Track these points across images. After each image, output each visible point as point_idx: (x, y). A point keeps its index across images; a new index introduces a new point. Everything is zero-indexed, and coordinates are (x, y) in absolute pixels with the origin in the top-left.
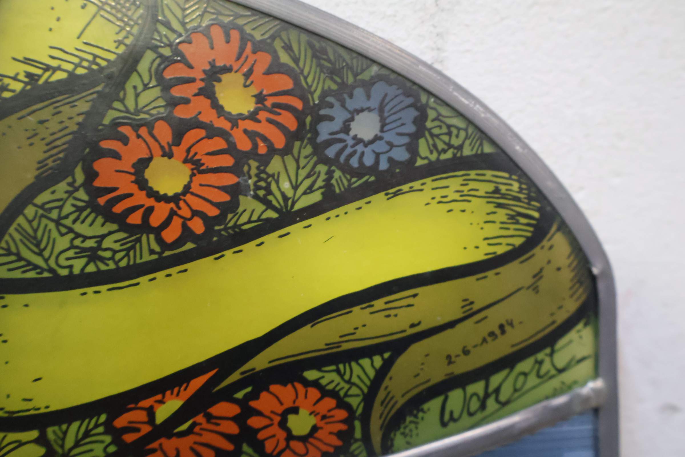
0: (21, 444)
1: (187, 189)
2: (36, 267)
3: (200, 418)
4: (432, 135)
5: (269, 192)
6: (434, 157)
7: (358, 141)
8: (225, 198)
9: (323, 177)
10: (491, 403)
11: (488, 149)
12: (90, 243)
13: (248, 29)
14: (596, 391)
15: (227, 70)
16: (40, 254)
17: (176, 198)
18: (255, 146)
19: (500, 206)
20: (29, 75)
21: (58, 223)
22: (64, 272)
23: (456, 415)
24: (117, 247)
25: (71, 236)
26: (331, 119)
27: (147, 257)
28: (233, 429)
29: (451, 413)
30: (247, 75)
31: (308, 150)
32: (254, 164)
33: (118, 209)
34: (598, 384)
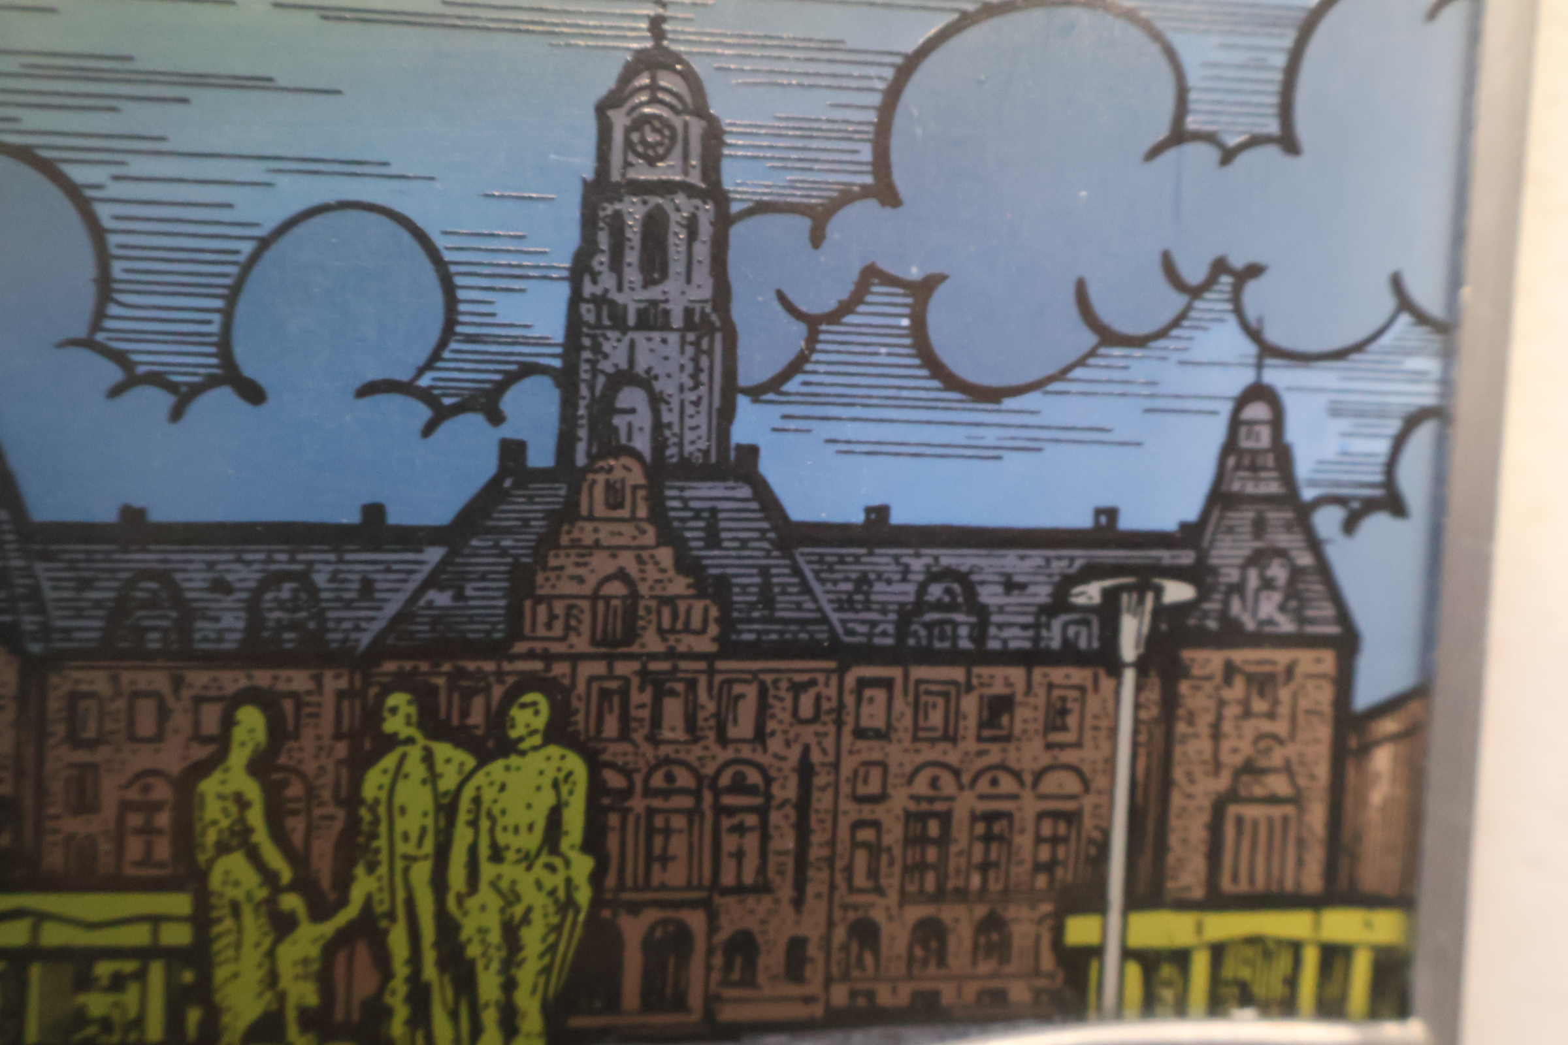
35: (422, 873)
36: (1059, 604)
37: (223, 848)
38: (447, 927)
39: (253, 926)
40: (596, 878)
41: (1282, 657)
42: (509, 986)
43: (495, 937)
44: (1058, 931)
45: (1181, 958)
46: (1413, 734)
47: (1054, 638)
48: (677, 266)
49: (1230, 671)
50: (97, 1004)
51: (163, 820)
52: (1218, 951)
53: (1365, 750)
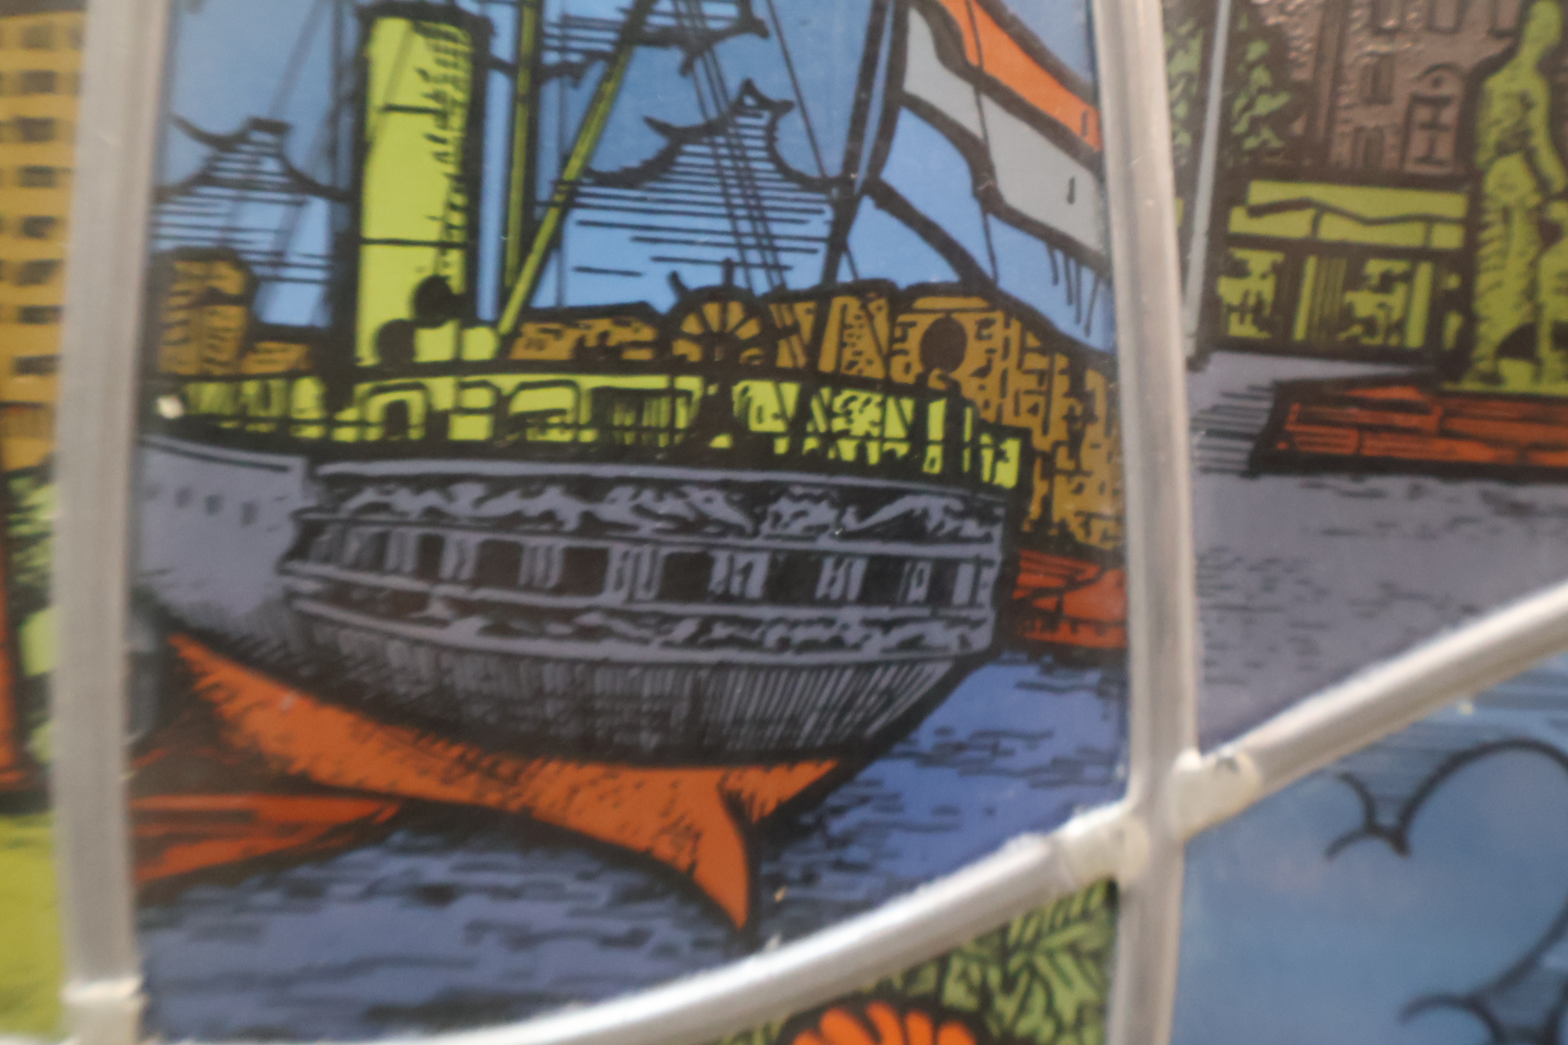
37: (1503, 150)
39: (1522, 232)
50: (1364, 303)
51: (1449, 115)
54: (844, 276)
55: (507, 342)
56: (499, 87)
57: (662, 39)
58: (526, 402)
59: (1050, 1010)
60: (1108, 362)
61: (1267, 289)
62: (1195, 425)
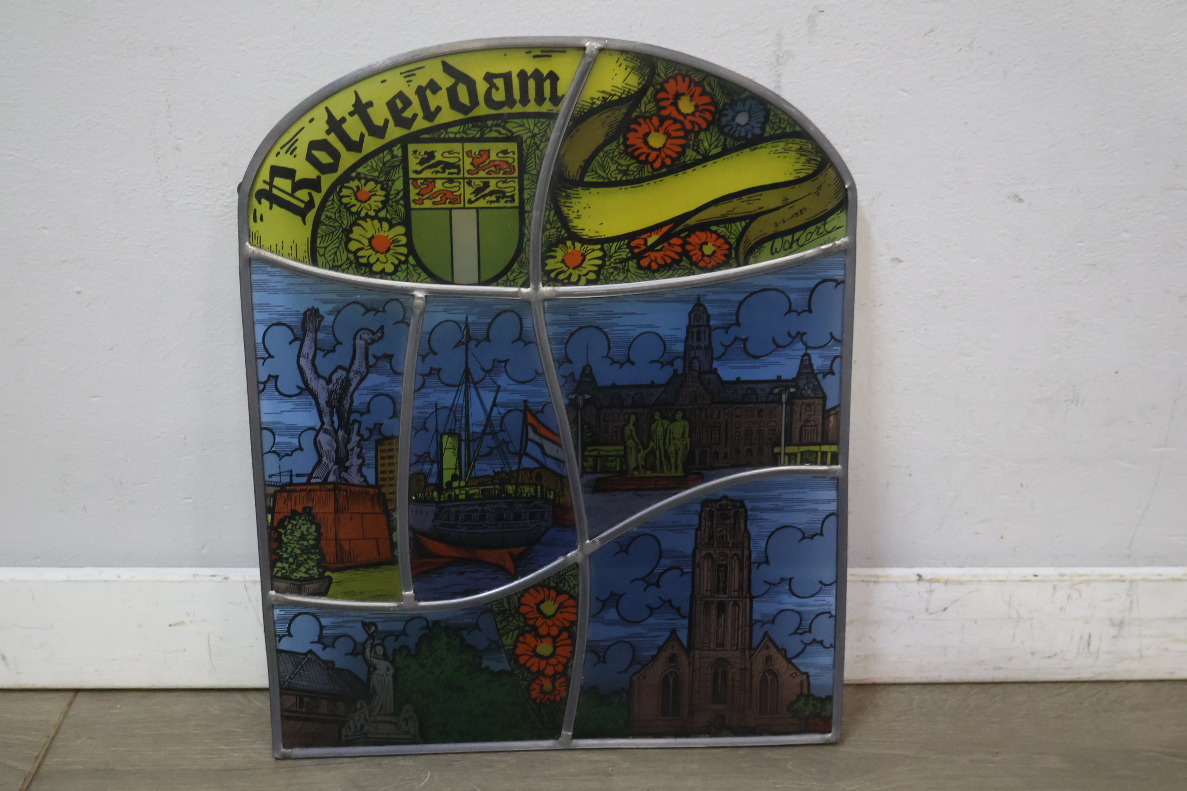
0: (594, 250)
1: (664, 145)
2: (602, 177)
3: (666, 244)
4: (772, 123)
5: (699, 147)
6: (772, 132)
7: (738, 125)
8: (679, 149)
9: (722, 141)
10: (795, 245)
11: (797, 129)
12: (624, 168)
13: (692, 76)
14: (845, 243)
15: (683, 94)
16: (605, 171)
17: (660, 149)
18: (693, 127)
19: (802, 155)
20: (603, 98)
21: (612, 159)
22: (613, 180)
23: (778, 250)
24: (635, 169)
25: (616, 165)
26: (727, 115)
27: (647, 174)
28: (679, 250)
29: (776, 249)
30: (692, 97)
31: (716, 129)
32: (693, 135)
33: (636, 153)
34: (845, 240)
35: (661, 443)
36: (771, 393)
37: (629, 439)
38: (666, 451)
39: (634, 452)
40: (691, 442)
41: (812, 401)
42: (676, 461)
43: (674, 452)
44: (773, 450)
45: (795, 454)
46: (837, 413)
47: (770, 398)
48: (703, 338)
49: (802, 404)
50: (609, 464)
51: (619, 434)
52: (802, 453)
53: (829, 416)
54: (521, 467)
55: (467, 483)
56: (463, 444)
57: (489, 434)
58: (471, 492)
59: (569, 586)
60: (566, 477)
61: (592, 463)
62: (583, 486)
